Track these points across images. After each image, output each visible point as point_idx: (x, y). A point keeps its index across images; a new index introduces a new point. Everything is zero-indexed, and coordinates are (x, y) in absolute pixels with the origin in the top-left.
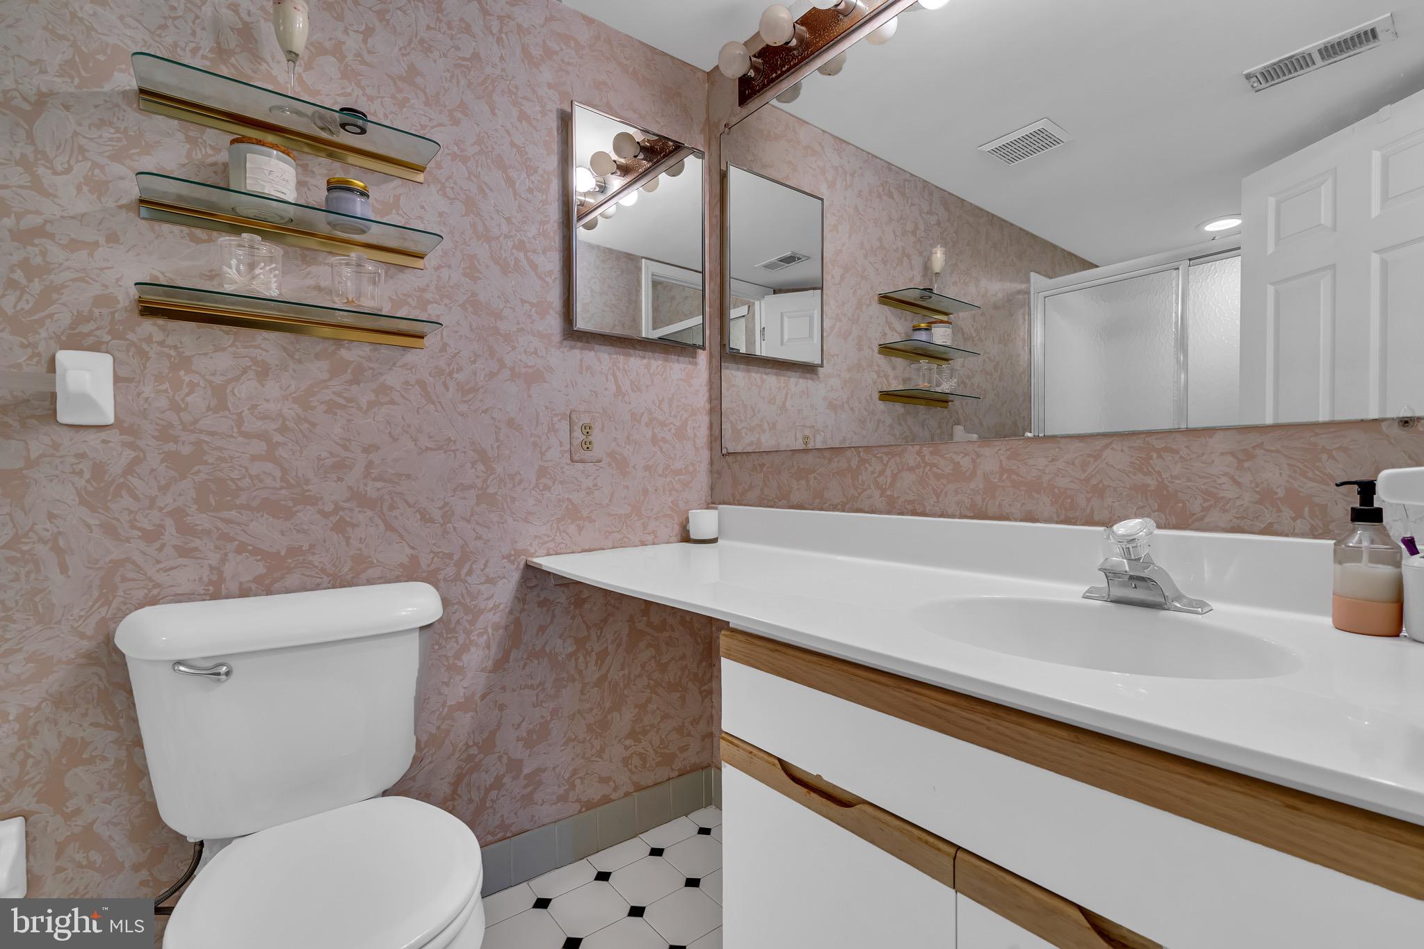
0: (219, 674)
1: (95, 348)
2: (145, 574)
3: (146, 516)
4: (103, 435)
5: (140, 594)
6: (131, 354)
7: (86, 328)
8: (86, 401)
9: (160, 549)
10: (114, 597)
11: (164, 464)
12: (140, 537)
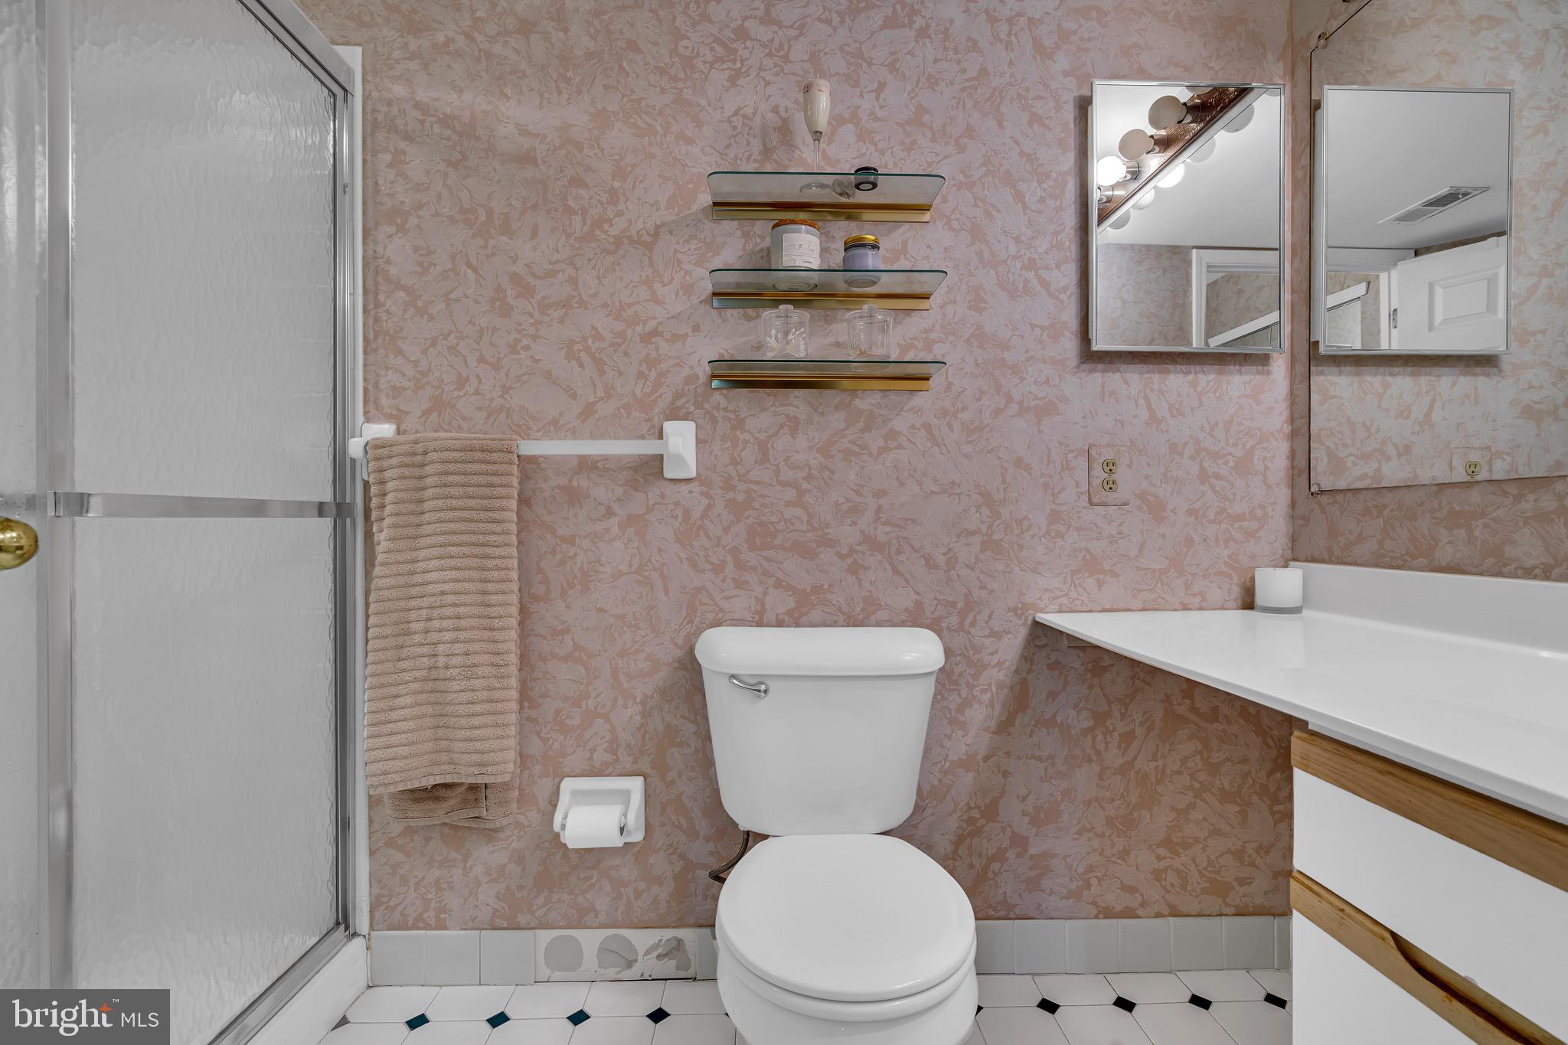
0: (759, 691)
1: (685, 418)
2: (714, 600)
3: (715, 553)
4: (690, 486)
5: (710, 616)
6: (706, 420)
7: (679, 403)
8: (680, 460)
9: (723, 581)
10: (695, 616)
11: (727, 510)
12: (711, 570)
